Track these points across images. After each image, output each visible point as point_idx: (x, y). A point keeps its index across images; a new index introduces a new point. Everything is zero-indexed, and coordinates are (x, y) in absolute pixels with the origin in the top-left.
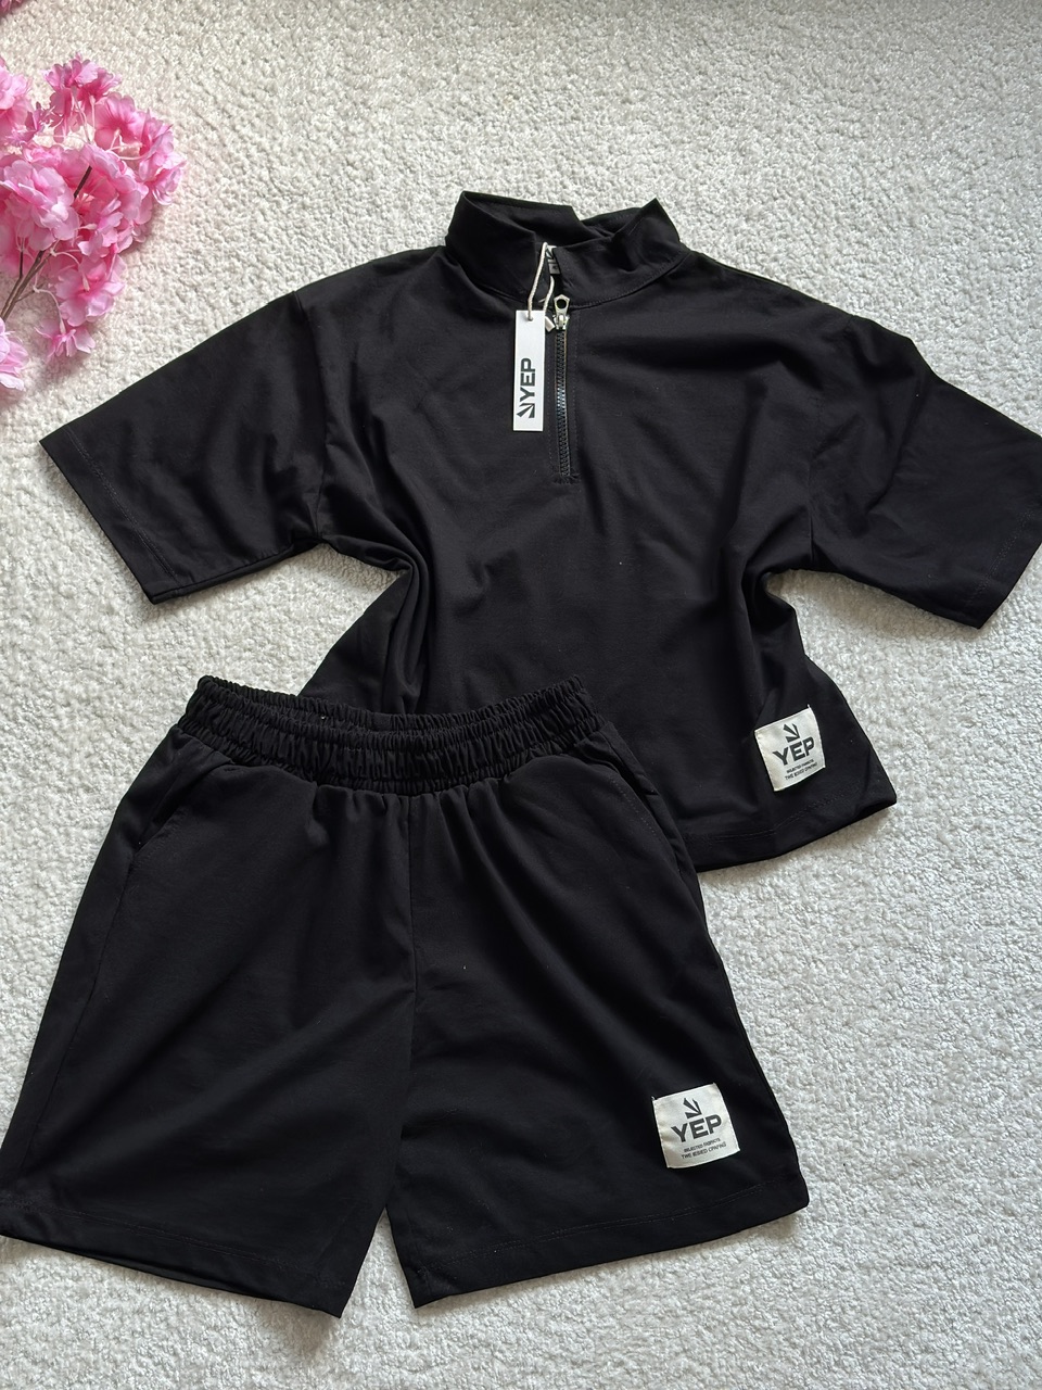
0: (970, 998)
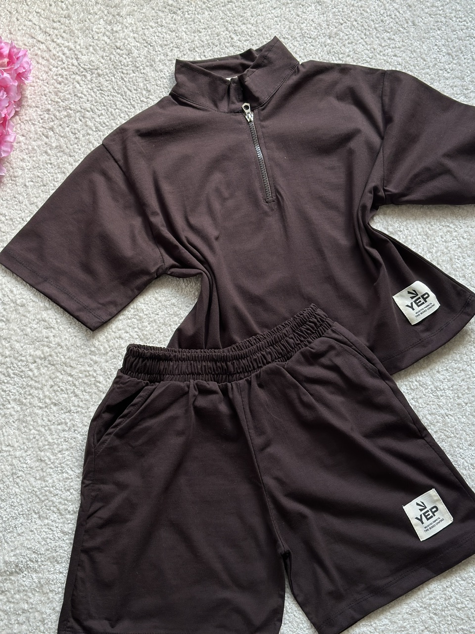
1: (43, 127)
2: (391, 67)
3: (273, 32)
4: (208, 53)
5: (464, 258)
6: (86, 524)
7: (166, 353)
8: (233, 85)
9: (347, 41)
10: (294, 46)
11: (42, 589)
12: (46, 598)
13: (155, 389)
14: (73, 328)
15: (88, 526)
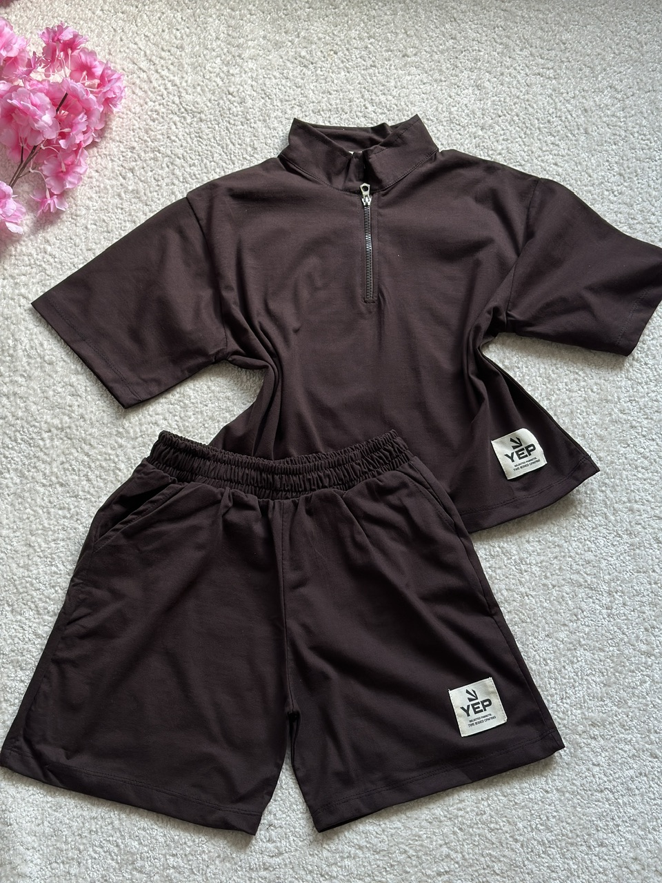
0: (627, 619)
1: (122, 166)
3: (416, 109)
4: (334, 119)
5: (587, 414)
6: (66, 629)
7: (205, 450)
8: (355, 160)
9: (502, 137)
13: (181, 489)
15: (67, 632)
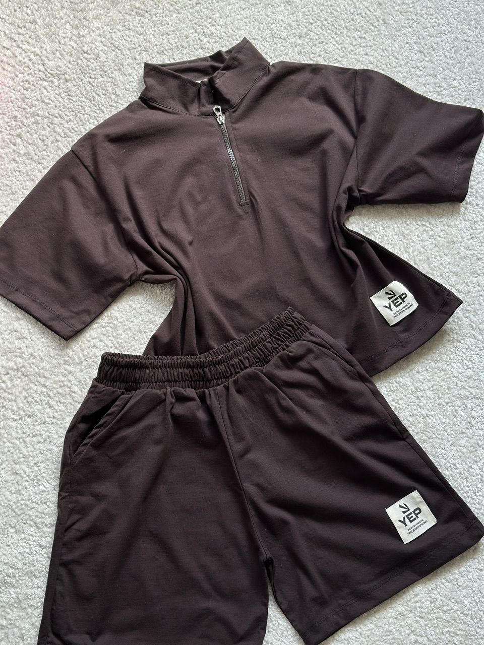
1: (11, 134)
2: (362, 66)
3: (243, 33)
4: (177, 55)
5: (441, 257)
6: (64, 536)
7: (142, 361)
8: (203, 88)
9: (318, 41)
10: (264, 47)
11: (20, 605)
12: (25, 614)
13: (131, 397)
14: (46, 338)
15: (66, 538)
